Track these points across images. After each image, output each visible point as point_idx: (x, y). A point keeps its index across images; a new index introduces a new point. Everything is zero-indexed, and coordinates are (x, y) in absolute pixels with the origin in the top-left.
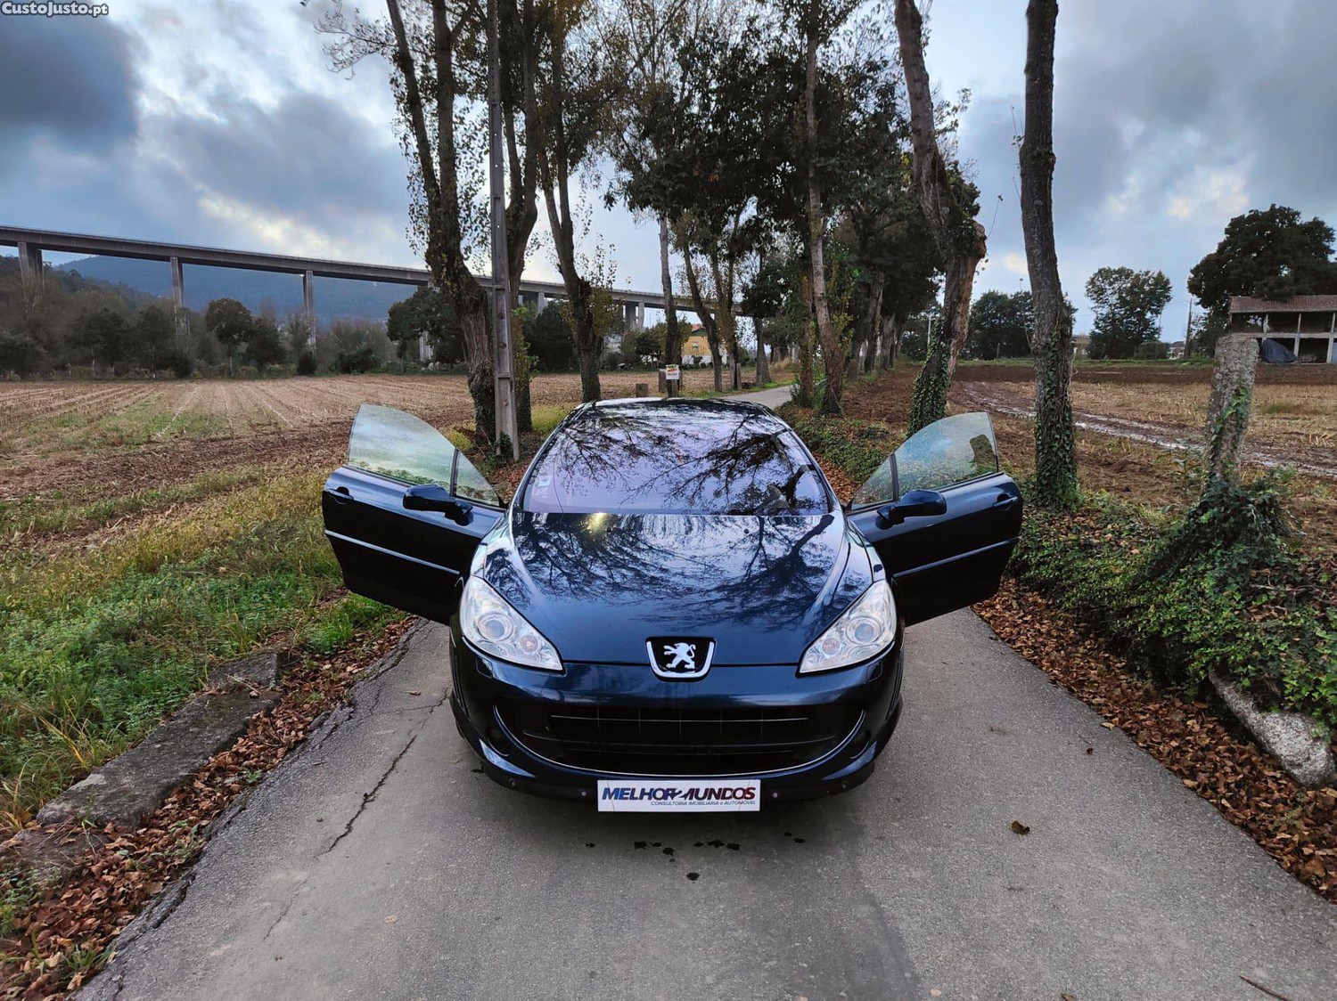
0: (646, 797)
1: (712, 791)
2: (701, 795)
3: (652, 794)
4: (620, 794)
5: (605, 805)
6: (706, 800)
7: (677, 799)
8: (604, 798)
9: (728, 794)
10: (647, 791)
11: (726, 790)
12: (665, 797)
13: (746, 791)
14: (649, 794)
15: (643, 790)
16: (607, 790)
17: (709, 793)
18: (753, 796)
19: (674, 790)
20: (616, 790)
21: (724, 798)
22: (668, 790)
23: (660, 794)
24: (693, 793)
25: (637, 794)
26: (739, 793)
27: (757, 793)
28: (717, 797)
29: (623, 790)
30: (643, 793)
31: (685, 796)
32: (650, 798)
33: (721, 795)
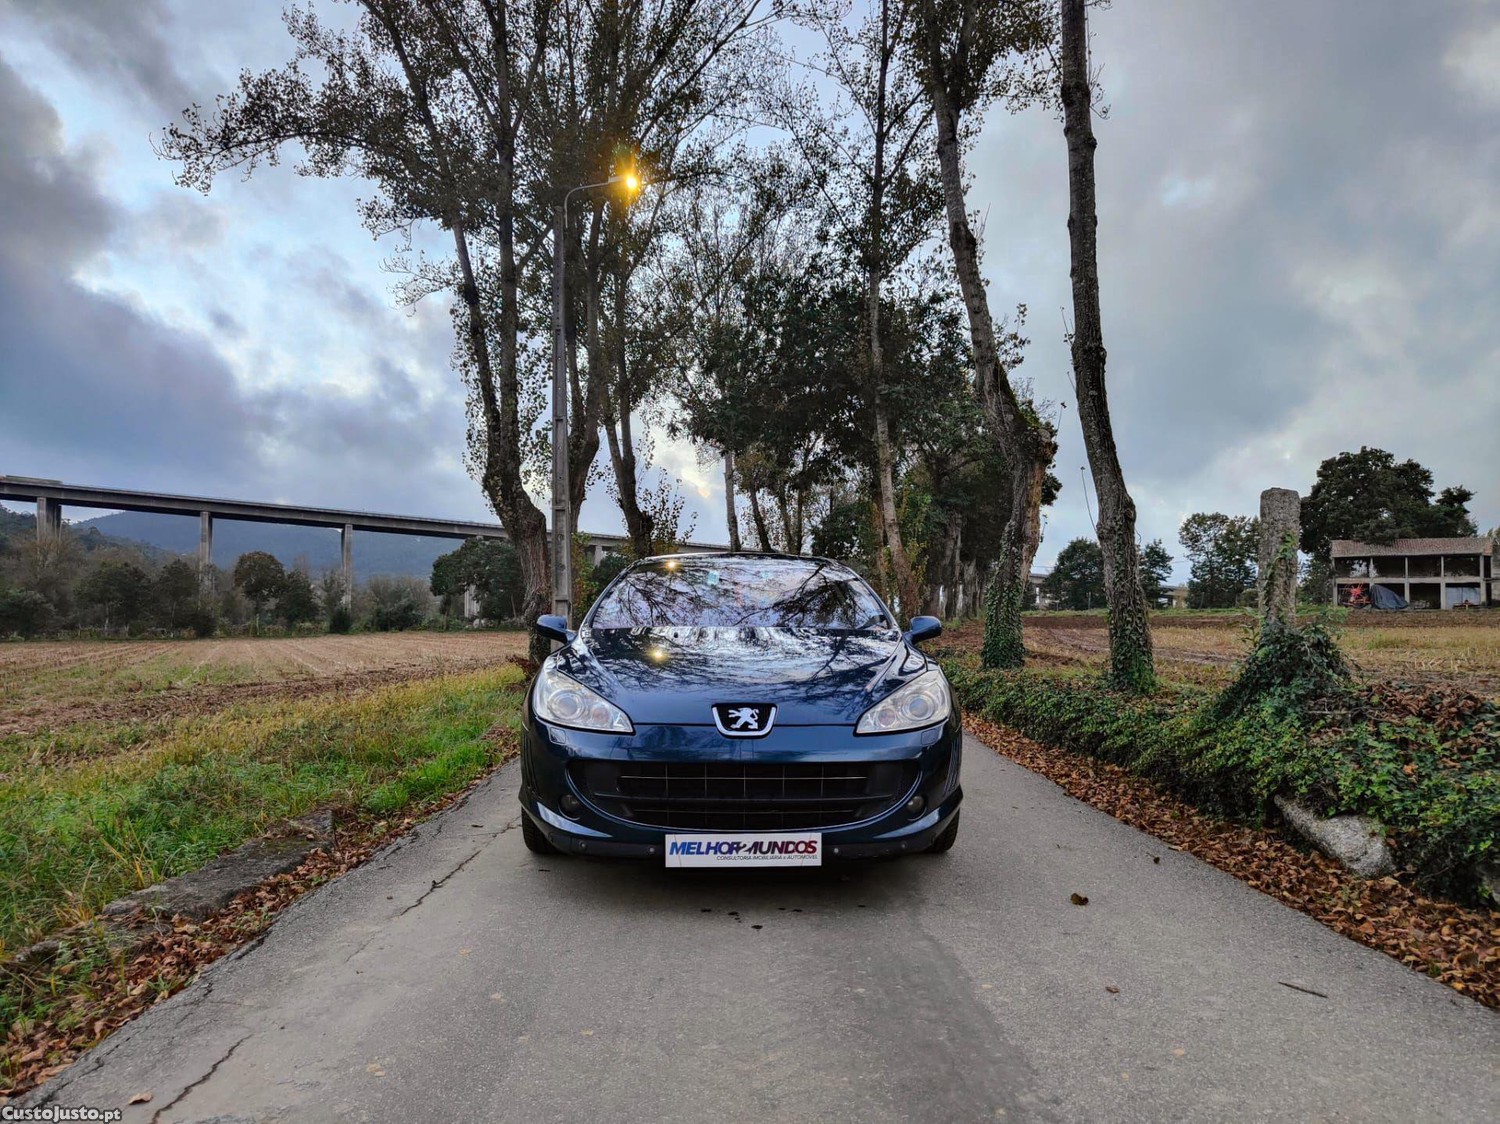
0: (712, 852)
1: (776, 844)
2: (765, 848)
3: (717, 848)
4: (686, 849)
5: (673, 861)
6: (769, 854)
7: (742, 853)
8: (671, 853)
9: (791, 847)
10: (713, 845)
11: (789, 843)
12: (730, 851)
13: (808, 845)
14: (714, 848)
15: (709, 844)
16: (674, 845)
17: (773, 846)
18: (815, 850)
19: (738, 843)
20: (684, 844)
21: (787, 852)
22: (734, 843)
23: (725, 848)
24: (757, 846)
25: (703, 848)
26: (802, 847)
27: (819, 846)
28: (780, 852)
29: (690, 844)
30: (709, 847)
31: (749, 850)
32: (715, 853)
33: (784, 848)
